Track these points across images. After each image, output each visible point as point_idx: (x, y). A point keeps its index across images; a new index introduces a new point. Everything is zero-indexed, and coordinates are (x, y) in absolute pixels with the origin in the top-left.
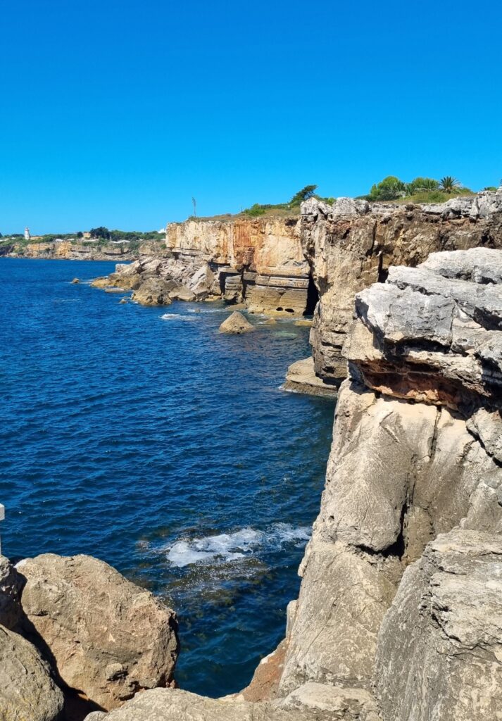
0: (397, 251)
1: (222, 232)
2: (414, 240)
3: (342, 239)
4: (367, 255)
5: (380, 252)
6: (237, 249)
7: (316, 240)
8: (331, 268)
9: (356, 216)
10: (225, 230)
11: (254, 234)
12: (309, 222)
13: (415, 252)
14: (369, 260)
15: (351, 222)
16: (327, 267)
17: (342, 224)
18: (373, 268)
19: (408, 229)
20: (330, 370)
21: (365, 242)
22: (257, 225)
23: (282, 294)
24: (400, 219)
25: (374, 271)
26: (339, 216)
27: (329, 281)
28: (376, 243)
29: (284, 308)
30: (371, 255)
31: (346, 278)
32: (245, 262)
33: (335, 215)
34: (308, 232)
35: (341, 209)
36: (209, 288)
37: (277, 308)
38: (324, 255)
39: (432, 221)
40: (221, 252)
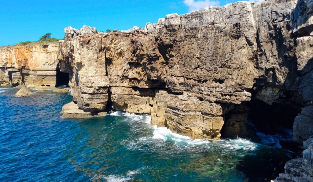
0: (112, 50)
1: (8, 52)
2: (119, 44)
3: (87, 44)
4: (99, 52)
5: (105, 50)
6: (18, 59)
7: (75, 45)
8: (83, 58)
9: (92, 34)
10: (10, 51)
11: (26, 52)
12: (70, 37)
13: (120, 49)
14: (100, 54)
15: (90, 37)
16: (81, 57)
17: (86, 38)
18: (102, 57)
19: (116, 40)
20: (88, 105)
21: (98, 45)
22: (28, 48)
23: (43, 78)
24: (112, 35)
25: (103, 58)
26: (85, 34)
27: (83, 64)
28: (103, 46)
29: (45, 85)
30: (101, 51)
31: (91, 62)
32: (23, 65)
33: (83, 33)
34: (70, 42)
35: (85, 31)
36: (2, 79)
37: (42, 85)
38: (79, 52)
39: (126, 36)
40: (9, 61)
